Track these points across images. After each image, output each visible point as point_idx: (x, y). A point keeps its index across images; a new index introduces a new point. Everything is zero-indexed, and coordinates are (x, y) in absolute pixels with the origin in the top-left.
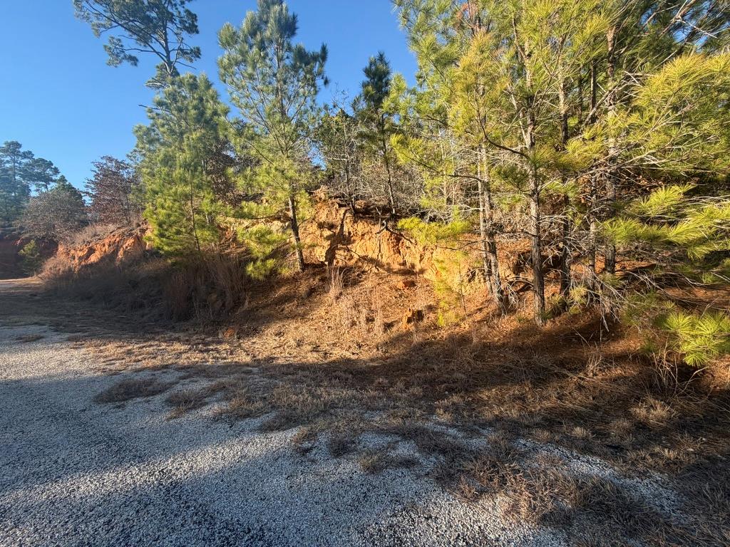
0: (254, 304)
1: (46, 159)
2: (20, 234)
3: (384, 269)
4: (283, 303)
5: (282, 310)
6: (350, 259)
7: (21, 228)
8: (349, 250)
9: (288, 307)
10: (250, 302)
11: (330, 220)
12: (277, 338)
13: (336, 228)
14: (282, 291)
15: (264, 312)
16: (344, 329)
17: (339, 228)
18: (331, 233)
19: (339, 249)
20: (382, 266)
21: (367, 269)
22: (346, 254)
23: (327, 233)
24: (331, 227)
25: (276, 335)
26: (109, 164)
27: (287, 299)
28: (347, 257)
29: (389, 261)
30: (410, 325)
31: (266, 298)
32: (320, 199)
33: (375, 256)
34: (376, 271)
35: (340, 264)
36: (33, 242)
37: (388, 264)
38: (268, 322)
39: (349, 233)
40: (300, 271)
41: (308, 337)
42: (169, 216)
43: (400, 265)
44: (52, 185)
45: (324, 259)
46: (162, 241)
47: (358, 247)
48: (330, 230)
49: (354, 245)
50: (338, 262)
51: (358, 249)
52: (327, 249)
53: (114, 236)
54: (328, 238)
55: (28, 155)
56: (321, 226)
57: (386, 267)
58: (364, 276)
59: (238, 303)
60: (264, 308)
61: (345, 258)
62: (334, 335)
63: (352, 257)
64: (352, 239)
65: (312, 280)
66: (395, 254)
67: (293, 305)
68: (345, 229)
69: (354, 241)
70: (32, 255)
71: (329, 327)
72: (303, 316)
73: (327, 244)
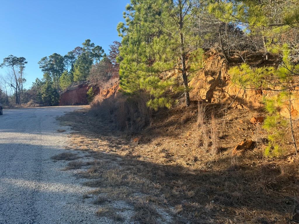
0: (154, 125)
1: (100, 46)
2: (88, 84)
3: (247, 106)
4: (169, 126)
5: (167, 131)
6: (223, 98)
7: (89, 81)
8: (223, 91)
9: (171, 128)
10: (152, 124)
11: (214, 69)
12: (156, 147)
13: (216, 75)
14: (172, 118)
15: (158, 130)
16: (194, 147)
17: (218, 74)
18: (213, 78)
19: (216, 91)
20: (246, 104)
21: (233, 105)
22: (220, 94)
23: (210, 78)
24: (213, 74)
25: (157, 145)
26: (116, 45)
27: (172, 124)
28: (221, 97)
29: (251, 100)
30: (238, 151)
31: (162, 122)
32: (212, 53)
33: (240, 96)
34: (241, 108)
35: (216, 102)
36: (91, 88)
37: (250, 102)
38: (157, 137)
39: (225, 78)
40: (187, 105)
41: (172, 149)
42: (124, 73)
43: (260, 103)
44: (101, 59)
45: (205, 98)
46: (122, 87)
47: (230, 88)
48: (212, 76)
49: (227, 87)
50: (214, 100)
51: (230, 90)
52: (208, 90)
53: (116, 84)
54: (210, 82)
55: (92, 45)
56: (206, 74)
57: (248, 105)
58: (229, 112)
59: (147, 124)
60: (158, 128)
61: (220, 97)
62: (186, 150)
63: (224, 96)
64: (227, 82)
65: (191, 112)
66: (256, 94)
67: (173, 128)
68: (222, 75)
69: (228, 84)
70: (91, 94)
71: (186, 145)
72: (176, 136)
73: (208, 87)
